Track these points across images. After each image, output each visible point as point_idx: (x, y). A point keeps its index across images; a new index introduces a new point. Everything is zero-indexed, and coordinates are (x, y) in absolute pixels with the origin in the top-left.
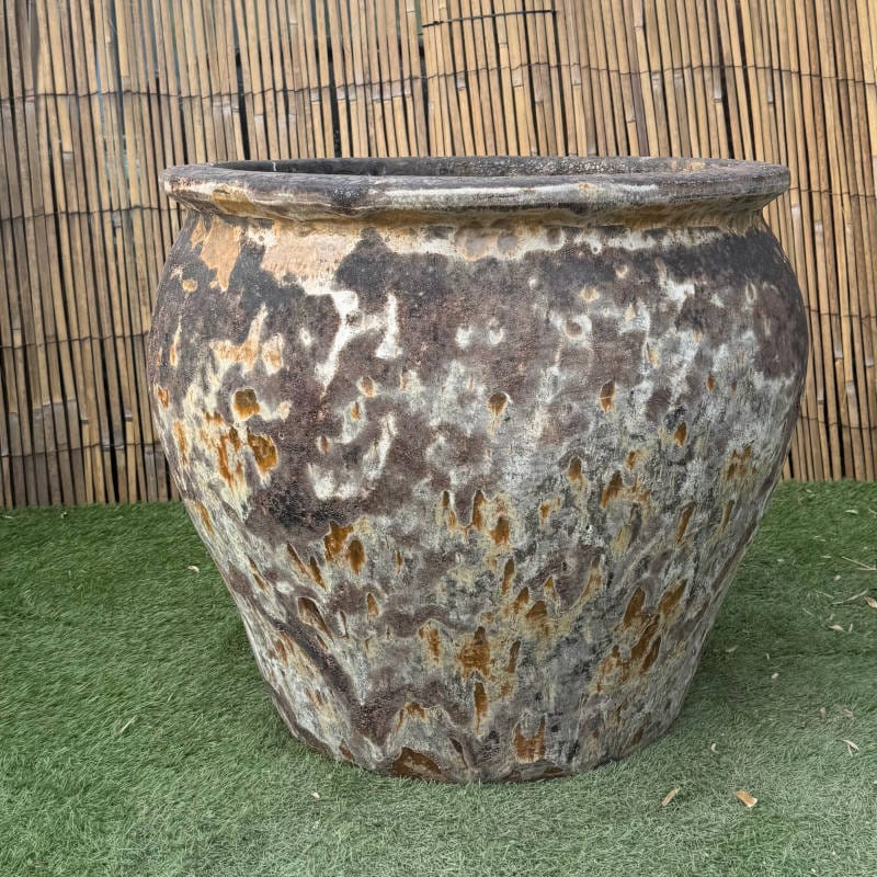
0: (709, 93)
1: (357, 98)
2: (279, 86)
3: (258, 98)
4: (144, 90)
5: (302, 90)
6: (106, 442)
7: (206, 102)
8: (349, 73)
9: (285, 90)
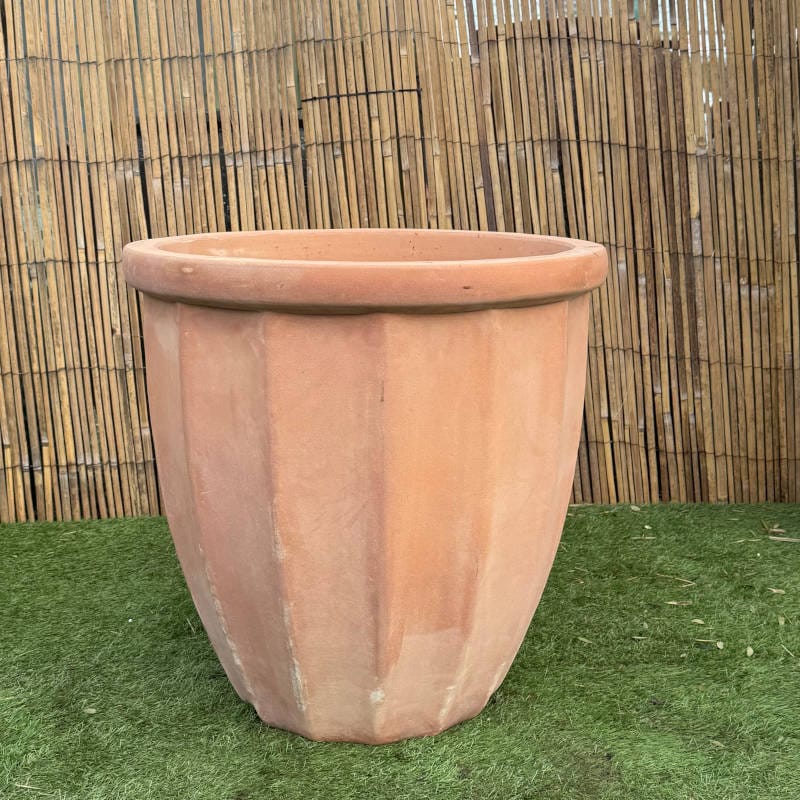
0: (548, 163)
1: (244, 164)
2: (175, 153)
3: (157, 163)
4: (56, 157)
5: (195, 156)
6: (26, 464)
7: (111, 167)
8: (238, 142)
9: (180, 158)
